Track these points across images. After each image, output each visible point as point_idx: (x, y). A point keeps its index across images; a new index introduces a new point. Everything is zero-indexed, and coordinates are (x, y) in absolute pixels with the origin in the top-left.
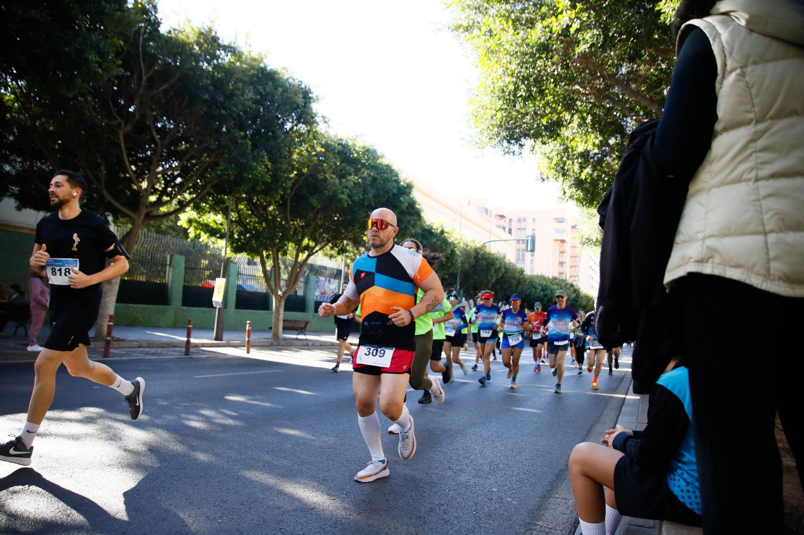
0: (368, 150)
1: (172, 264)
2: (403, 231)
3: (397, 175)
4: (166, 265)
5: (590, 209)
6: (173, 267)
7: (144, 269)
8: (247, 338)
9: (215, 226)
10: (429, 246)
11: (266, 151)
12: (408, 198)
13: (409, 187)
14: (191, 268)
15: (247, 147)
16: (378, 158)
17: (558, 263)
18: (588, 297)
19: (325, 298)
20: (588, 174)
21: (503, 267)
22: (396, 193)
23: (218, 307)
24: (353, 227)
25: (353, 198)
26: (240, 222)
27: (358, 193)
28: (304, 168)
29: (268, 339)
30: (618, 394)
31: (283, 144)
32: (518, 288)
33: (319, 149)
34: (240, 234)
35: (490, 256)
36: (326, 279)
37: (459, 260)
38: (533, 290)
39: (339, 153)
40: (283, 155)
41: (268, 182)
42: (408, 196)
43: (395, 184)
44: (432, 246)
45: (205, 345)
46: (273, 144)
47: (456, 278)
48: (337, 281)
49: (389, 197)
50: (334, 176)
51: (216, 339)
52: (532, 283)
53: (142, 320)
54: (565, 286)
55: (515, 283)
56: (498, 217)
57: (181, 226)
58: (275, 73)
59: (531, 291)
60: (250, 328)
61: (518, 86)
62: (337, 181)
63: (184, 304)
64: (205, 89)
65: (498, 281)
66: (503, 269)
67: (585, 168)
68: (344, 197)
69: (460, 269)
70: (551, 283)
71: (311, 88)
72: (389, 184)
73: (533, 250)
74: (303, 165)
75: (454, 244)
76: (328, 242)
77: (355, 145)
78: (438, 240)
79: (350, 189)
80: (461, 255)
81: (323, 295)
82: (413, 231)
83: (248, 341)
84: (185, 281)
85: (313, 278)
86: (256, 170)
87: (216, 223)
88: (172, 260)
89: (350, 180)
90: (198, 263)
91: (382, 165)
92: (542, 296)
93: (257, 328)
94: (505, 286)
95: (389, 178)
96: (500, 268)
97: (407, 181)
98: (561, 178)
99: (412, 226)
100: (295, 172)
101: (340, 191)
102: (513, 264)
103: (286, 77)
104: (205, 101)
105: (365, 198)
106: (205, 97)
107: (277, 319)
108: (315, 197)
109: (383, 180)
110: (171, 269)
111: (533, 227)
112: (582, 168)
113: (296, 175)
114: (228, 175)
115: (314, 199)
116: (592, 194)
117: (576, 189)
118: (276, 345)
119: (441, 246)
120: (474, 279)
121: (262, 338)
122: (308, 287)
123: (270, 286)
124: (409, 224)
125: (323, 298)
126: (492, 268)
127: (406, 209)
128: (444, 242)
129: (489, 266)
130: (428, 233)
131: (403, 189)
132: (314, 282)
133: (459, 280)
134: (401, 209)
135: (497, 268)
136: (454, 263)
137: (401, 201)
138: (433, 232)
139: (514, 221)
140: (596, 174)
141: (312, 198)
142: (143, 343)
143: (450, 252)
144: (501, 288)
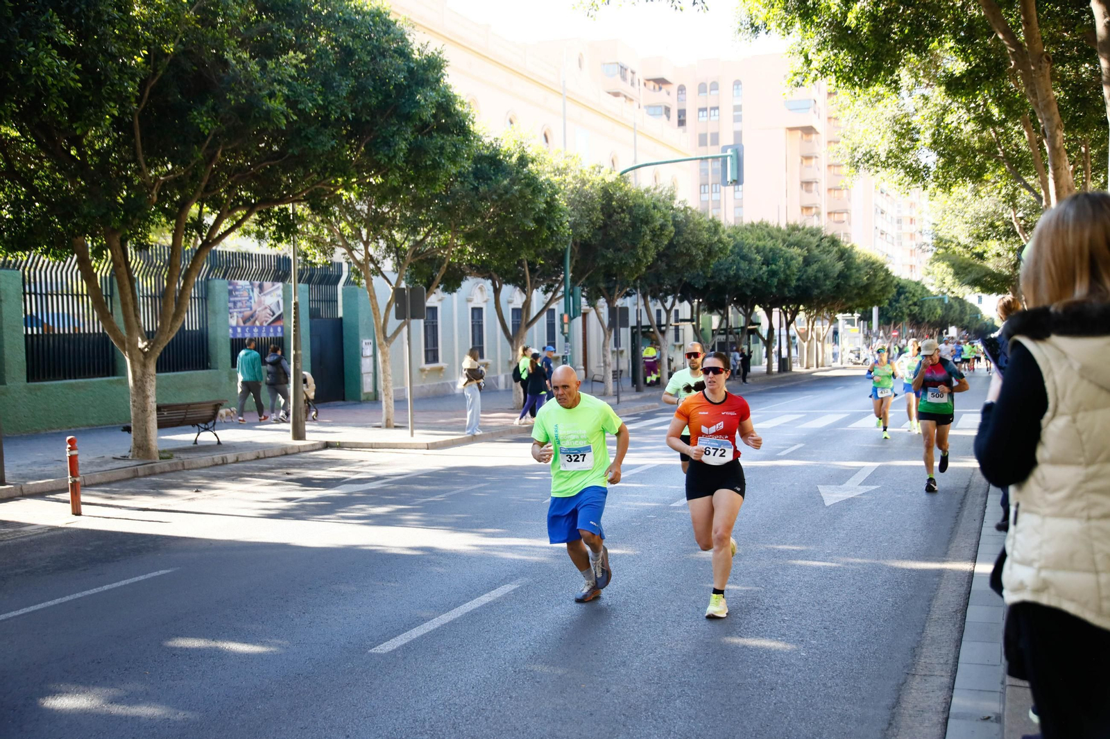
2: (430, 173)
3: (403, 39)
5: (871, 89)
8: (69, 477)
10: (495, 197)
12: (434, 94)
13: (433, 65)
17: (799, 183)
18: (873, 263)
19: (256, 330)
20: (863, 13)
22: (405, 82)
24: (306, 168)
25: (301, 106)
27: (312, 92)
28: (166, 42)
29: (124, 458)
30: (955, 560)
32: (708, 266)
35: (640, 201)
36: (251, 284)
37: (567, 221)
38: (744, 265)
40: (105, 18)
41: (74, 90)
42: (433, 90)
43: (400, 62)
44: (500, 196)
47: (562, 261)
48: (280, 285)
49: (388, 95)
50: (245, 56)
52: (741, 249)
54: (818, 246)
56: (652, 84)
62: (254, 67)
65: (660, 256)
66: (672, 228)
68: (276, 105)
69: (571, 241)
70: (784, 241)
72: (385, 62)
73: (737, 181)
74: (163, 34)
75: (551, 185)
76: (251, 209)
78: (513, 182)
79: (289, 85)
80: (570, 208)
81: (248, 324)
82: (454, 170)
85: (219, 285)
86: (38, 63)
91: (364, 14)
92: (765, 276)
93: (93, 422)
94: (678, 264)
95: (386, 45)
96: (663, 227)
98: (798, 24)
99: (449, 159)
100: (144, 52)
101: (265, 93)
102: (692, 211)
105: (330, 103)
107: (144, 410)
108: (205, 109)
109: (369, 53)
111: (737, 103)
113: (147, 58)
115: (200, 114)
116: (875, 57)
117: (835, 51)
118: (145, 476)
119: (523, 196)
120: (604, 257)
121: (109, 455)
122: (209, 307)
123: (114, 330)
124: (441, 154)
125: (251, 331)
126: (645, 229)
127: (432, 120)
128: (528, 185)
129: (639, 224)
130: (491, 164)
131: (421, 71)
132: (225, 295)
133: (571, 262)
134: (421, 119)
135: (658, 227)
136: (555, 229)
137: (418, 102)
138: (500, 161)
139: (691, 91)
140: (882, 8)
141: (195, 112)
143: (544, 206)
144: (670, 268)
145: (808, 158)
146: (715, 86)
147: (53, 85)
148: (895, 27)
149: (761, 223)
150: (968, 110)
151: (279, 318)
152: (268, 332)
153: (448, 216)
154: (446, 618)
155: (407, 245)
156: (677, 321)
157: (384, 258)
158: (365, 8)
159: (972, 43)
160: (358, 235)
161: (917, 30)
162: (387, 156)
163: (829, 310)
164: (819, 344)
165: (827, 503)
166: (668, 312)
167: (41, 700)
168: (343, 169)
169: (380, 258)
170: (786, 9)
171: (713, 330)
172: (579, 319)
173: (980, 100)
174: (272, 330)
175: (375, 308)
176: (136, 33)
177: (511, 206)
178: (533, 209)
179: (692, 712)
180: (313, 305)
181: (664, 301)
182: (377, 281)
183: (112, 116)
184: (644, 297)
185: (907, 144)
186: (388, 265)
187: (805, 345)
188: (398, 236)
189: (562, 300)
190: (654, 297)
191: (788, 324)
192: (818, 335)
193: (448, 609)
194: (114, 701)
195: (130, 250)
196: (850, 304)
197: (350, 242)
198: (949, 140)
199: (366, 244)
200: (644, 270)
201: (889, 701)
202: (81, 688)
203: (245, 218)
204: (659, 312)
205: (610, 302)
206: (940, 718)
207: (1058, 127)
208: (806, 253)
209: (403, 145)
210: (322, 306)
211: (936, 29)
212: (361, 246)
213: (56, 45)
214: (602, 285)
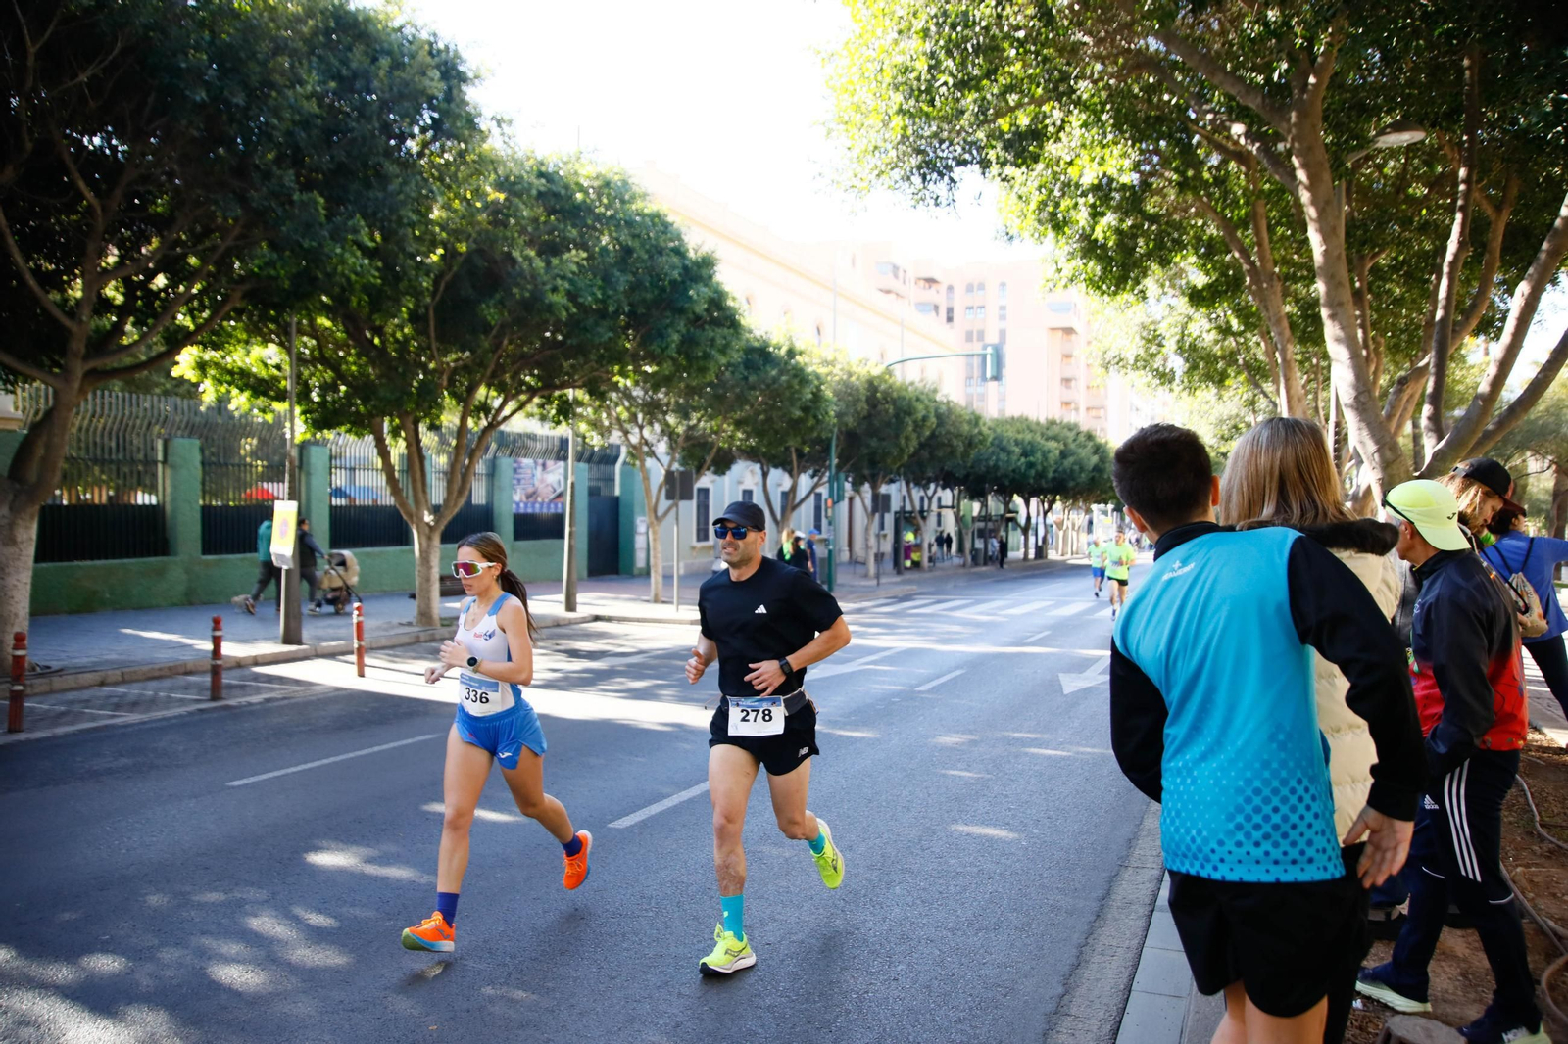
0: (607, 184)
1: (170, 459)
2: (701, 363)
3: (679, 237)
4: (155, 463)
5: (1118, 297)
6: (173, 467)
7: (102, 472)
8: (355, 641)
9: (263, 374)
10: (763, 386)
11: (364, 217)
12: (705, 290)
13: (707, 263)
14: (219, 463)
15: (317, 210)
16: (633, 198)
17: (1058, 381)
19: (537, 506)
20: (1110, 227)
21: (932, 414)
22: (679, 279)
23: (285, 567)
24: (585, 357)
25: (581, 300)
26: (321, 358)
27: (592, 286)
28: (460, 241)
29: (409, 624)
31: (402, 197)
32: (969, 456)
33: (492, 194)
34: (325, 388)
35: (904, 393)
36: (536, 463)
37: (833, 410)
38: (1003, 456)
39: (540, 194)
40: (405, 221)
41: (374, 285)
42: (706, 285)
43: (676, 259)
44: (768, 386)
45: (260, 660)
46: (380, 195)
47: (827, 450)
48: (561, 464)
49: (663, 289)
50: (532, 253)
51: (287, 641)
52: (1001, 441)
53: (108, 596)
54: (1075, 440)
55: (961, 448)
56: (922, 283)
57: (182, 377)
58: (368, 20)
59: (997, 460)
60: (361, 618)
61: (939, 62)
62: (539, 264)
63: (206, 551)
65: (922, 446)
66: (933, 420)
67: (1103, 214)
68: (558, 298)
69: (836, 430)
70: (1042, 435)
71: (459, 49)
72: (662, 260)
73: (997, 378)
74: (457, 234)
75: (818, 377)
76: (533, 391)
77: (576, 173)
78: (781, 373)
79: (571, 281)
80: (836, 398)
81: (531, 500)
82: (723, 361)
83: (360, 649)
84: (204, 492)
86: (343, 262)
87: (265, 365)
88: (170, 452)
89: (569, 260)
90: (231, 450)
91: (643, 215)
92: (1023, 468)
93: (386, 588)
94: (940, 454)
95: (663, 244)
96: (925, 419)
97: (704, 250)
98: (1051, 234)
99: (719, 350)
100: (440, 251)
101: (548, 287)
102: (956, 405)
103: (396, 24)
104: (202, 105)
105: (609, 297)
106: (198, 98)
107: (428, 580)
108: (492, 302)
109: (647, 251)
110: (168, 472)
111: (1003, 302)
112: (1095, 215)
113: (442, 256)
114: (276, 278)
115: (488, 306)
116: (1122, 268)
117: (1084, 261)
118: (426, 642)
119: (790, 386)
120: (868, 446)
121: (395, 621)
122: (496, 483)
123: (403, 504)
124: (712, 345)
125: (533, 507)
126: (908, 419)
127: (705, 314)
128: (795, 376)
129: (902, 415)
130: (760, 356)
131: (695, 268)
132: (510, 472)
133: (836, 449)
134: (694, 313)
135: (921, 418)
136: (821, 417)
137: (691, 297)
138: (769, 352)
139: (959, 290)
140: (1129, 223)
141: (484, 305)
142: (109, 672)
143: (810, 396)
144: (932, 457)
145: (1068, 356)
146: (981, 287)
147: (356, 282)
148: (1141, 242)
149: (1021, 417)
150: (1211, 321)
151: (560, 495)
152: (549, 508)
153: (719, 404)
154: (685, 795)
155: (680, 430)
156: (940, 507)
157: (658, 441)
159: (1212, 260)
160: (633, 418)
161: (1160, 245)
162: (661, 347)
163: (1085, 501)
164: (1075, 533)
165: (1067, 691)
166: (930, 499)
167: (305, 855)
168: (619, 357)
169: (654, 441)
170: (1040, 222)
171: (973, 518)
172: (845, 504)
173: (1220, 312)
174: (552, 506)
175: (648, 490)
176: (433, 234)
177: (779, 395)
178: (800, 399)
179: (910, 899)
180: (593, 483)
181: (926, 487)
182: (650, 462)
183: (408, 308)
184: (908, 484)
185: (1154, 349)
186: (662, 448)
187: (1061, 533)
188: (671, 419)
189: (827, 485)
190: (918, 484)
191: (1045, 514)
192: (1073, 525)
193: (689, 786)
194: (369, 860)
195: (422, 428)
196: (1104, 496)
197: (628, 426)
198: (1193, 347)
199: (641, 428)
200: (906, 458)
201: (1100, 893)
202: (341, 845)
203: (529, 400)
204: (922, 499)
205: (874, 487)
206: (1146, 910)
207: (1288, 341)
208: (1062, 447)
209: (676, 337)
210: (601, 484)
211: (1179, 245)
212: (637, 430)
213: (360, 246)
214: (866, 472)
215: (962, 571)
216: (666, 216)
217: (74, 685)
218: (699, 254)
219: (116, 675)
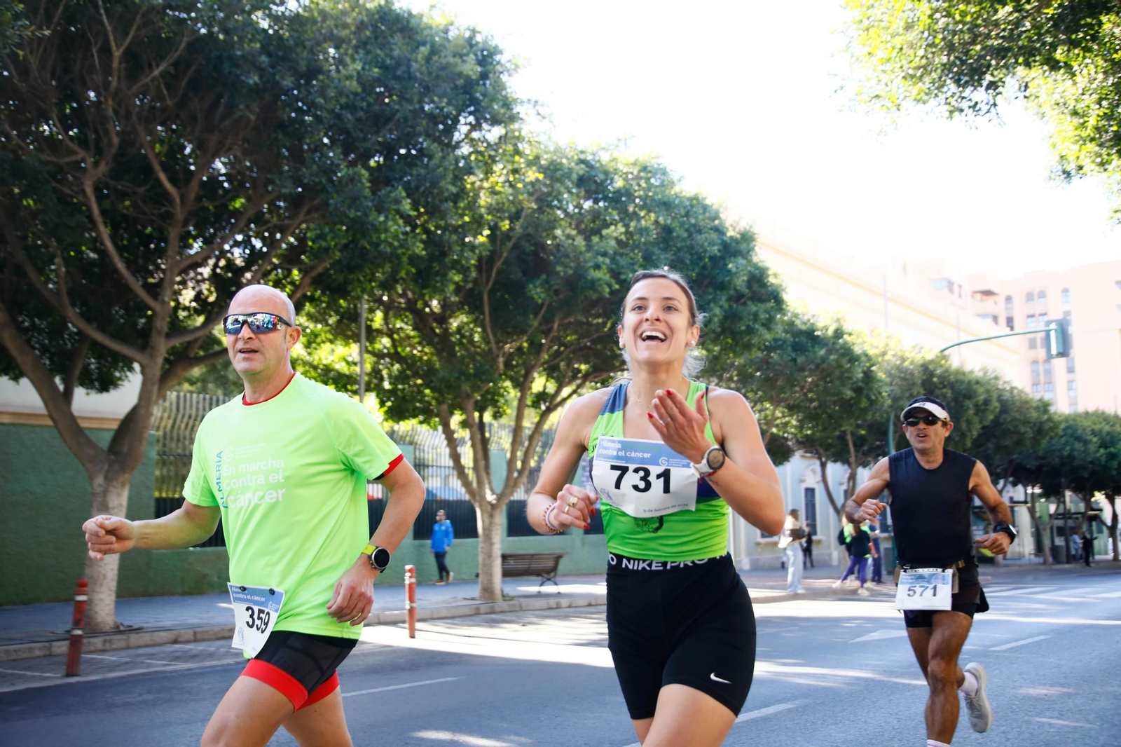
0: (644, 169)
2: (746, 339)
3: (716, 216)
8: (408, 602)
10: (812, 366)
11: (406, 189)
12: (744, 262)
13: (747, 238)
16: (672, 183)
21: (995, 396)
22: (719, 254)
25: (623, 277)
28: (503, 221)
29: (471, 599)
32: (1039, 445)
33: (532, 175)
35: (961, 377)
37: (887, 392)
39: (582, 181)
42: (745, 259)
43: (714, 236)
44: (818, 366)
47: (885, 434)
49: (704, 267)
50: (575, 233)
55: (1030, 434)
56: (978, 296)
60: (413, 580)
62: (580, 241)
64: (251, 61)
65: (986, 432)
66: (997, 405)
68: (602, 275)
69: (891, 414)
72: (700, 238)
73: (1063, 354)
74: (501, 214)
75: (869, 358)
76: (584, 376)
77: (615, 160)
78: (830, 352)
79: (611, 257)
80: (888, 380)
82: (768, 336)
83: (411, 610)
89: (609, 237)
91: (680, 198)
94: (1007, 442)
95: (702, 223)
96: (987, 402)
97: (743, 225)
99: (763, 325)
100: (487, 232)
101: (591, 264)
102: (1021, 392)
108: (538, 282)
109: (687, 230)
111: (1066, 308)
113: (489, 237)
115: (535, 286)
119: (839, 366)
124: (755, 320)
126: (968, 403)
127: (747, 291)
129: (961, 399)
130: (806, 339)
131: (734, 244)
133: (894, 437)
134: (735, 290)
135: (981, 402)
136: (873, 397)
137: (729, 271)
138: (818, 336)
139: (1018, 301)
141: (531, 286)
142: (183, 632)
143: (861, 375)
144: (999, 448)
146: (1043, 294)
149: (1096, 410)
158: (684, 194)
171: (1050, 515)
176: (480, 216)
177: (829, 375)
178: (850, 378)
203: (582, 384)
215: (1043, 567)
216: (704, 199)
217: (150, 642)
218: (737, 230)
219: (189, 634)
